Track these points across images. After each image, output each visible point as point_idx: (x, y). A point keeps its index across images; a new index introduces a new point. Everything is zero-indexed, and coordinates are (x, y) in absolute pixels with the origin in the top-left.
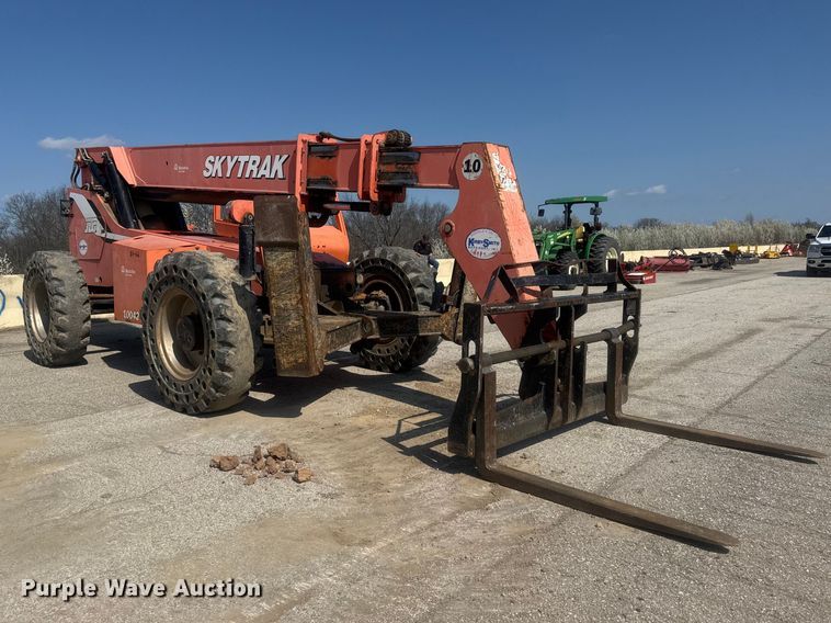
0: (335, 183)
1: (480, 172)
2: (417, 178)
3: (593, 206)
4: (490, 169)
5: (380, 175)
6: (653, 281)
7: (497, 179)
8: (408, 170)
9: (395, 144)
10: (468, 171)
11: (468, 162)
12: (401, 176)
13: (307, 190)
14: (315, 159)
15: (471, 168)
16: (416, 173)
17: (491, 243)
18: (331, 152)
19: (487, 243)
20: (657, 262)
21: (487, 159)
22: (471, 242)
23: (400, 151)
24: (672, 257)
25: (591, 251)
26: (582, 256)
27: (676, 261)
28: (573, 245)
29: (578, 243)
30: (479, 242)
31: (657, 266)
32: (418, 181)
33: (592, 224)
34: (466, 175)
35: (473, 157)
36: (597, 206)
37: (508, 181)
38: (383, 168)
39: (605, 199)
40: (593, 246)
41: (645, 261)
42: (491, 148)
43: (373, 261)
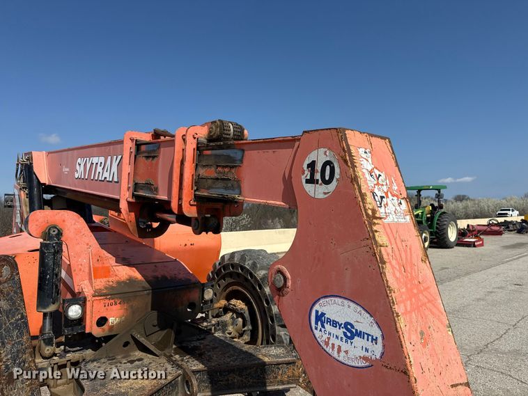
0: (156, 189)
1: (334, 183)
2: (239, 187)
3: (437, 192)
4: (354, 180)
5: (198, 182)
6: (482, 245)
7: (369, 199)
8: (230, 176)
9: (218, 139)
10: (311, 181)
11: (312, 165)
12: (220, 184)
13: (133, 195)
14: (141, 159)
15: (318, 176)
16: (238, 181)
17: (360, 334)
18: (154, 151)
19: (351, 332)
20: (479, 228)
21: (348, 160)
22: (320, 317)
23: (220, 148)
24: (489, 225)
25: (437, 224)
26: (430, 226)
27: (493, 228)
28: (424, 220)
29: (427, 218)
30: (335, 324)
31: (479, 231)
32: (240, 194)
33: (436, 204)
34: (309, 188)
35: (320, 156)
36: (439, 192)
37: (391, 202)
38: (202, 172)
39: (445, 187)
40: (438, 220)
41: (471, 228)
42: (355, 140)
43: (233, 266)
